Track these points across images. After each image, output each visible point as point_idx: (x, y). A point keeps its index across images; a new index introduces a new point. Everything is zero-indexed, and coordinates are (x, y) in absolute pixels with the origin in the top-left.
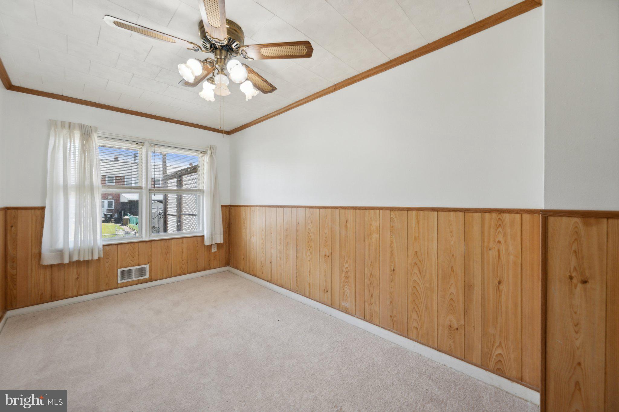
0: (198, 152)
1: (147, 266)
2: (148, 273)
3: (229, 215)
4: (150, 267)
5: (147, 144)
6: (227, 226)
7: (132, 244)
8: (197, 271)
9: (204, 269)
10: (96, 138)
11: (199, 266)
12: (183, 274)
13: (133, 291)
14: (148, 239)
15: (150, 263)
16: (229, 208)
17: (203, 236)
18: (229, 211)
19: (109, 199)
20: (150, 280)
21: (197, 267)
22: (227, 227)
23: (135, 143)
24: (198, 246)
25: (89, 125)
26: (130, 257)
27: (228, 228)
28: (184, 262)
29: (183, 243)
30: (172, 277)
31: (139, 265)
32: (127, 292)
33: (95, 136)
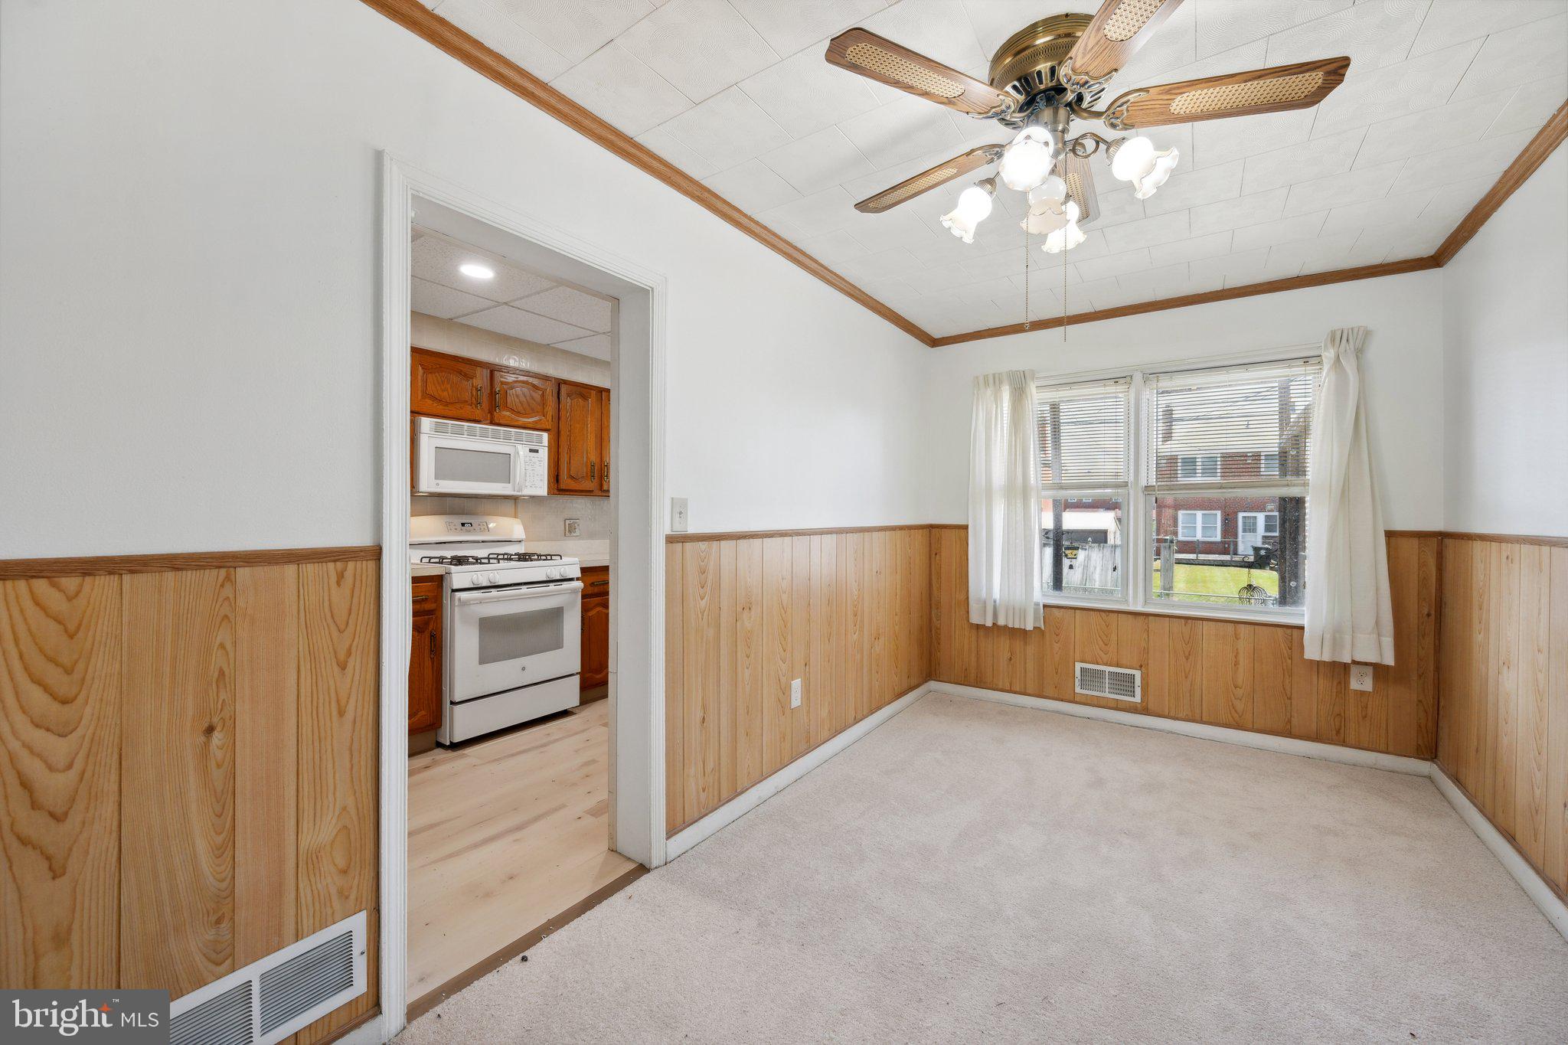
0: (1294, 362)
1: (1138, 674)
2: (1138, 691)
3: (1440, 569)
4: (1142, 679)
5: (1138, 377)
6: (1426, 611)
7: (1103, 614)
8: (1288, 733)
9: (1317, 738)
10: (1034, 390)
11: (1295, 721)
12: (1238, 726)
13: (1104, 721)
14: (1139, 608)
15: (1143, 669)
16: (1441, 544)
17: (1302, 628)
18: (1440, 557)
19: (1269, 511)
20: (1144, 710)
21: (1289, 721)
22: (1429, 615)
23: (1112, 382)
24: (1291, 658)
25: (1021, 369)
26: (1101, 643)
27: (1433, 617)
28: (1240, 692)
29: (1237, 637)
30: (1202, 722)
31: (1118, 666)
32: (1092, 719)
33: (1032, 388)
